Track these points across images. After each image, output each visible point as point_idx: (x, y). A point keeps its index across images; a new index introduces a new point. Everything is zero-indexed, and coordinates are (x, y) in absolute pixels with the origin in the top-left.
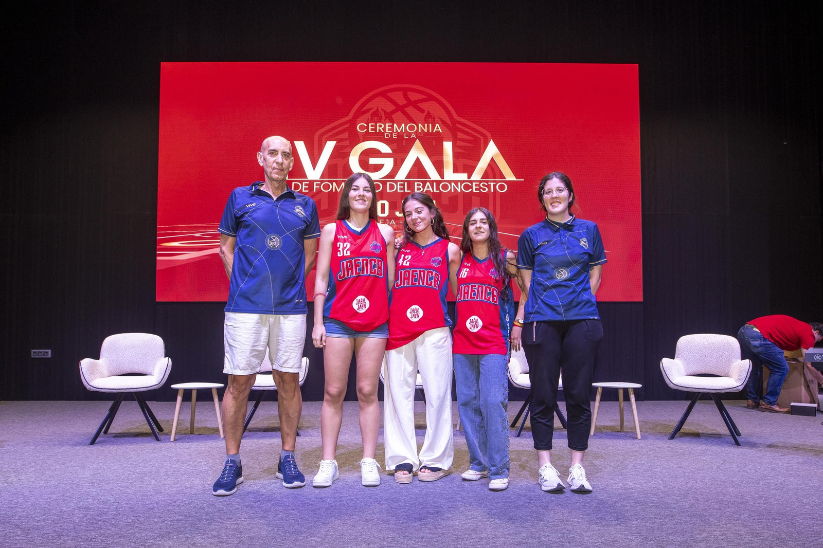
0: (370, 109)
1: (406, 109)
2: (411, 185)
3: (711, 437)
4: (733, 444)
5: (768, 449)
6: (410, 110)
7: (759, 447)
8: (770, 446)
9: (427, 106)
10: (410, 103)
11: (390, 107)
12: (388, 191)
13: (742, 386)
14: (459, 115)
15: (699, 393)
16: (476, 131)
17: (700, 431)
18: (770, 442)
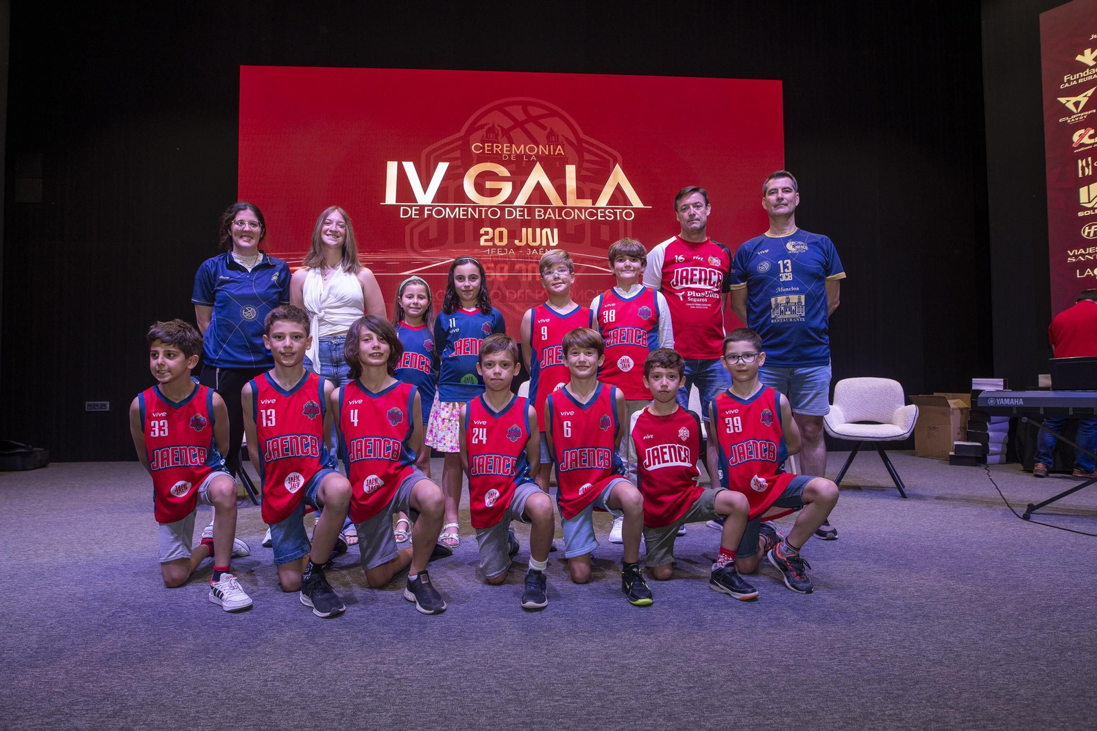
0: (486, 125)
1: (526, 126)
2: (531, 212)
3: (873, 490)
4: (899, 497)
5: (938, 501)
6: (531, 127)
7: (927, 500)
8: (938, 498)
9: (550, 122)
10: (530, 119)
11: (508, 123)
12: (506, 217)
13: (909, 434)
14: (585, 133)
15: (862, 441)
16: (606, 152)
17: (860, 484)
18: (939, 492)
